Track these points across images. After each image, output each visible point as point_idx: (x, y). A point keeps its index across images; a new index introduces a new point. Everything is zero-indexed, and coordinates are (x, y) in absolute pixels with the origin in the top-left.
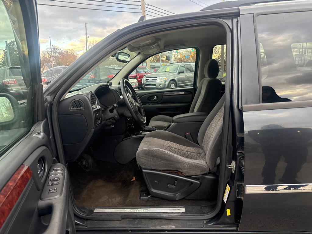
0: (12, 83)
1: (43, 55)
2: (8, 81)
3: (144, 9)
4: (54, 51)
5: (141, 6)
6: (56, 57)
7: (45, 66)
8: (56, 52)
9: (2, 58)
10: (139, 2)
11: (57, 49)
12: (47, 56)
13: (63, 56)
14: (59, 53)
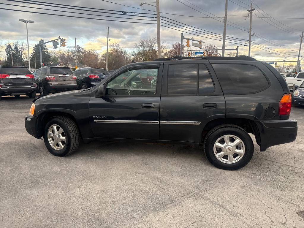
0: (52, 79)
1: (68, 53)
2: (49, 78)
3: (159, 21)
4: (78, 50)
5: (156, 18)
6: (79, 56)
7: (69, 63)
8: (79, 51)
9: (31, 54)
10: (155, 14)
11: (80, 49)
12: (70, 54)
13: (85, 55)
14: (82, 53)
